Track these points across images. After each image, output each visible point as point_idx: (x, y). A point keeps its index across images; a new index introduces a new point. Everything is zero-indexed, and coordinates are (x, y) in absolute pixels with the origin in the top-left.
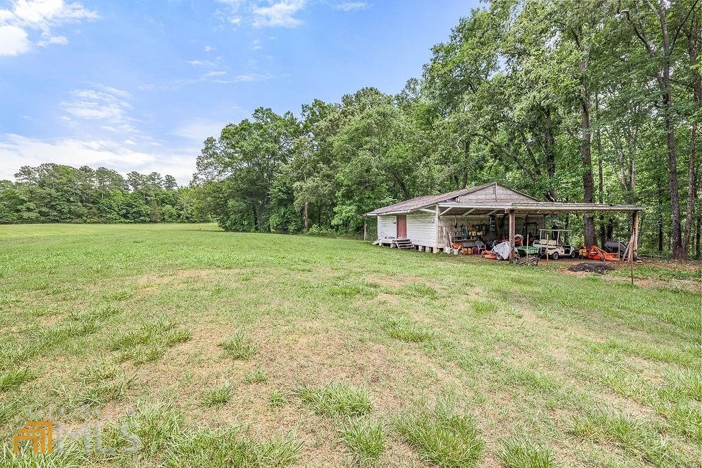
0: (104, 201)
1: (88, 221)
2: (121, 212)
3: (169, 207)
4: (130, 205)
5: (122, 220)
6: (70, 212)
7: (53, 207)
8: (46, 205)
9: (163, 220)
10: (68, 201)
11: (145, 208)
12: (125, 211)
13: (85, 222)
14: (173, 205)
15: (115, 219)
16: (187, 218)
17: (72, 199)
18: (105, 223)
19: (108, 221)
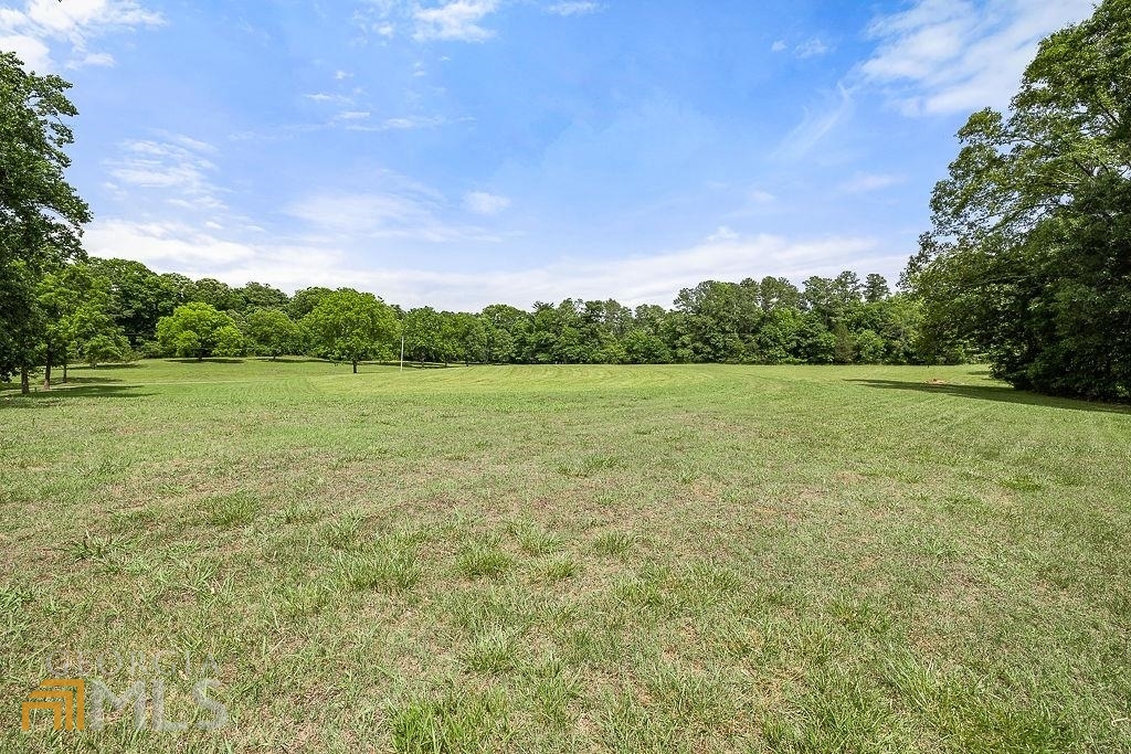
0: (767, 328)
1: (745, 359)
2: (788, 347)
3: (870, 333)
4: (803, 334)
5: (791, 358)
6: (725, 348)
7: (707, 342)
8: (701, 339)
9: (858, 360)
10: (724, 331)
11: (825, 337)
12: (794, 344)
13: (741, 362)
14: (878, 331)
15: (781, 357)
16: (907, 354)
17: (727, 328)
18: (768, 363)
19: (770, 361)
